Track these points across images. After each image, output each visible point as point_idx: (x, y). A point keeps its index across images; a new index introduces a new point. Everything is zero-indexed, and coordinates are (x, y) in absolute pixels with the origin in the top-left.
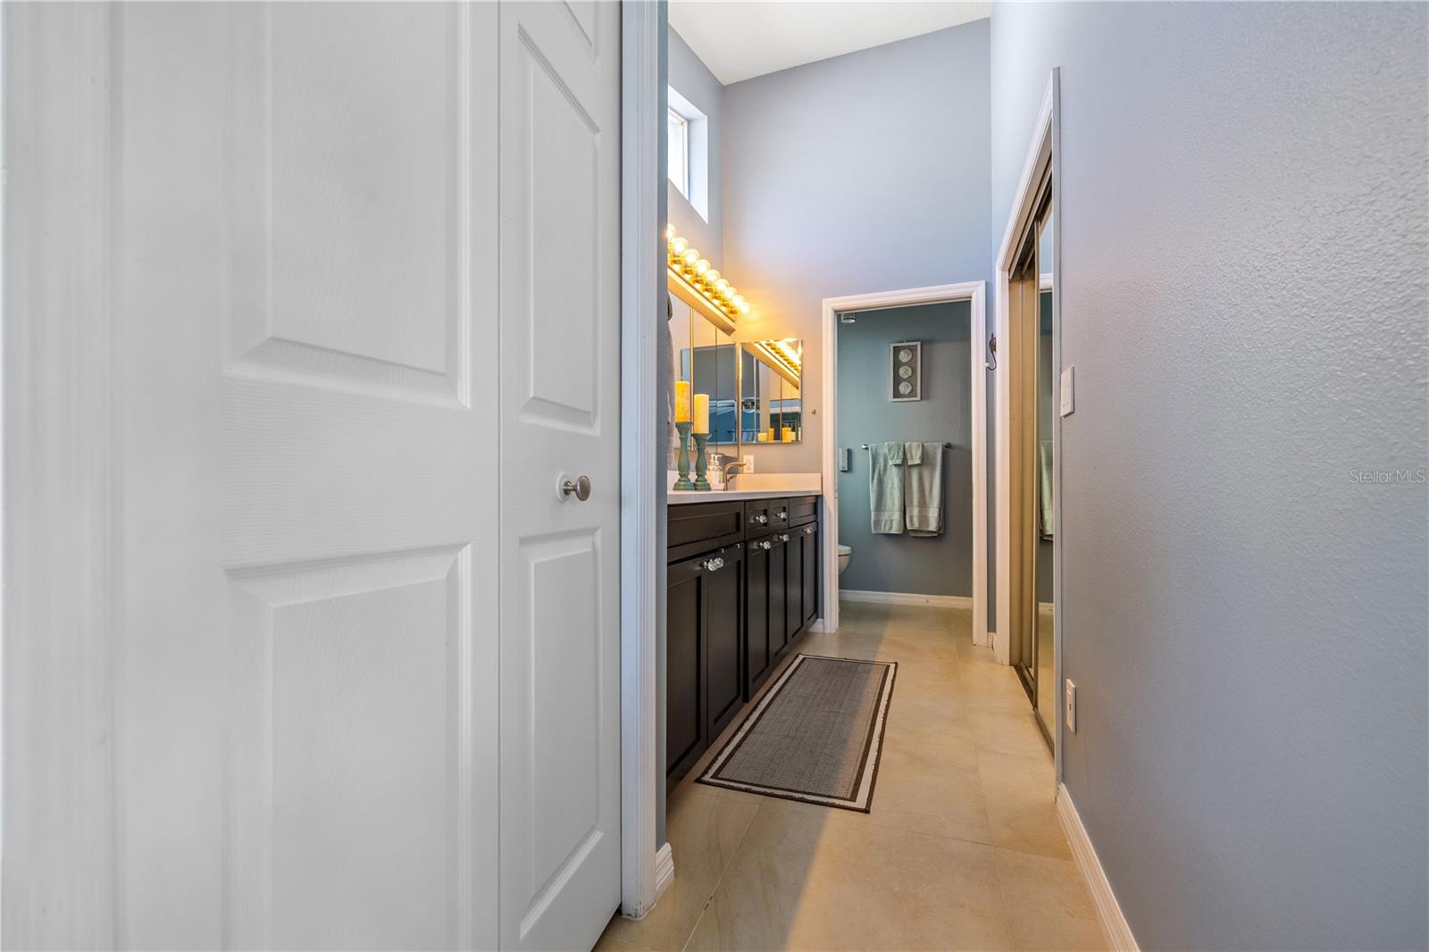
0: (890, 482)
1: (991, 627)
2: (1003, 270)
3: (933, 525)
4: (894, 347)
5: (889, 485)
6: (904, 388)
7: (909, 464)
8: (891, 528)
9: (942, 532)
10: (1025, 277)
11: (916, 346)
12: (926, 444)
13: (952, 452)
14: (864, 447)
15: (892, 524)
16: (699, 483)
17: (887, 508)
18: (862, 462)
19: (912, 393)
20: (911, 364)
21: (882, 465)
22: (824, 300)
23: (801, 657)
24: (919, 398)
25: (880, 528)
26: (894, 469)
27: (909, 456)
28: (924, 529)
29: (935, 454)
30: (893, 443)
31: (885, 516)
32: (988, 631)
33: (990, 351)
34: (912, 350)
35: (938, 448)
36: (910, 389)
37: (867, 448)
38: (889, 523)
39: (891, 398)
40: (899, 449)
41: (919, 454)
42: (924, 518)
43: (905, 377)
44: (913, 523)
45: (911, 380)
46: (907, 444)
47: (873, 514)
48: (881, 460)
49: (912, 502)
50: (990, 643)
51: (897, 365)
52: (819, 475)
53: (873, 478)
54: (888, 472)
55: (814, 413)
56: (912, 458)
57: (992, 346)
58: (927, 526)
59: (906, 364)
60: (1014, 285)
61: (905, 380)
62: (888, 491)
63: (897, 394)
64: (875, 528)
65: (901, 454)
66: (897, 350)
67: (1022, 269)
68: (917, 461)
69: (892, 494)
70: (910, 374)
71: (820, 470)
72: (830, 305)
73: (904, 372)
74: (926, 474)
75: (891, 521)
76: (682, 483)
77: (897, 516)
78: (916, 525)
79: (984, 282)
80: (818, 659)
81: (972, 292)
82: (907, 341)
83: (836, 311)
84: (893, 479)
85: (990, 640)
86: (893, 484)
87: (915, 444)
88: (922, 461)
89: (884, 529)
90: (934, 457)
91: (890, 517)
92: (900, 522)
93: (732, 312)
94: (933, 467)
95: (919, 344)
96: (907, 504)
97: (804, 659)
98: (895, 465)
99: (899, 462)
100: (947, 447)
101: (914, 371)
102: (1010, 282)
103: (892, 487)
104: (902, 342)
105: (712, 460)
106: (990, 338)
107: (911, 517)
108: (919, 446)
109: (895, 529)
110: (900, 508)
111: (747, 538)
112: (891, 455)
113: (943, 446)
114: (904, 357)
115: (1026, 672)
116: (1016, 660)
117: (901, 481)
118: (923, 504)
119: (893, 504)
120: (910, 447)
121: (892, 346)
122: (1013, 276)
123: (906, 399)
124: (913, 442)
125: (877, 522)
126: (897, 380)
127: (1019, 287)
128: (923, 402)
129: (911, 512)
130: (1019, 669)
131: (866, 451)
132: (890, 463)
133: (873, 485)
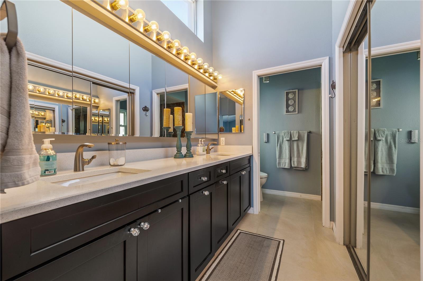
0: (285, 147)
1: (332, 218)
2: (340, 47)
3: (303, 165)
4: (286, 92)
5: (284, 148)
6: (291, 109)
7: (293, 140)
8: (285, 166)
9: (307, 168)
10: (352, 50)
11: (296, 91)
12: (300, 132)
13: (311, 135)
14: (274, 133)
15: (285, 164)
16: (187, 154)
17: (283, 158)
18: (273, 139)
19: (294, 111)
20: (294, 99)
21: (281, 140)
22: (253, 72)
23: (239, 231)
24: (297, 113)
25: (281, 166)
26: (286, 142)
27: (293, 136)
28: (300, 167)
29: (304, 136)
30: (286, 131)
31: (283, 161)
32: (330, 221)
33: (331, 89)
34: (294, 93)
35: (305, 133)
36: (293, 109)
37: (275, 133)
38: (284, 163)
39: (285, 113)
40: (288, 134)
41: (297, 136)
42: (299, 162)
43: (291, 104)
44: (295, 164)
45: (294, 105)
46: (292, 132)
47: (277, 160)
48: (281, 138)
49: (294, 155)
50: (331, 226)
51: (288, 99)
52: (251, 146)
53: (277, 145)
54: (284, 143)
55: (249, 120)
56: (294, 137)
57: (333, 86)
58: (301, 166)
59: (291, 99)
60: (346, 54)
61: (291, 105)
62: (284, 151)
63: (288, 111)
64: (279, 166)
65: (289, 136)
66: (287, 94)
67: (350, 46)
68: (296, 139)
69: (285, 152)
70: (293, 103)
71: (251, 144)
72: (256, 73)
73: (290, 102)
74: (300, 144)
75: (285, 163)
76: (178, 155)
77: (287, 161)
78: (296, 165)
79: (328, 57)
80: (246, 234)
81: (323, 62)
82: (292, 90)
83: (259, 76)
84: (286, 146)
85: (331, 225)
86: (286, 148)
87: (295, 132)
88: (298, 138)
89: (282, 166)
90: (304, 137)
91: (284, 161)
92: (289, 163)
93: (215, 79)
94: (303, 141)
95: (297, 91)
96: (292, 156)
97: (240, 233)
98: (287, 140)
99: (288, 139)
100: (309, 132)
101: (295, 102)
102: (344, 53)
103: (286, 149)
104: (290, 90)
105: (200, 142)
106: (331, 83)
107: (294, 162)
108: (297, 133)
109: (287, 166)
110: (289, 158)
111: (190, 193)
112: (285, 136)
113: (308, 132)
114: (291, 96)
115: (352, 250)
116: (347, 243)
117: (289, 146)
118: (299, 156)
119: (286, 156)
120: (293, 133)
121: (285, 92)
122: (345, 50)
123: (291, 113)
124: (294, 130)
125: (279, 163)
126: (288, 106)
127: (349, 55)
128: (299, 115)
129: (294, 159)
130: (348, 248)
131: (275, 134)
132: (285, 139)
133: (277, 148)
